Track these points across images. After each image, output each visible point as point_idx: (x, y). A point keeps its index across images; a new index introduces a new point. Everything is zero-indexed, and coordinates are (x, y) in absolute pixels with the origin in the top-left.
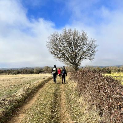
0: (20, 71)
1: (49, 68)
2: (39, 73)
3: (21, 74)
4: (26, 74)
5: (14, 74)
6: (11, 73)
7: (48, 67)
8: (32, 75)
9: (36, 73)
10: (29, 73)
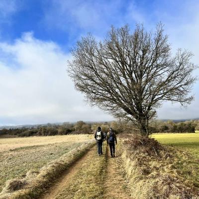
0: (34, 130)
1: (84, 123)
2: (66, 134)
3: (36, 135)
4: (44, 135)
5: (24, 136)
6: (18, 135)
7: (82, 122)
8: (55, 137)
9: (62, 134)
10: (49, 133)
